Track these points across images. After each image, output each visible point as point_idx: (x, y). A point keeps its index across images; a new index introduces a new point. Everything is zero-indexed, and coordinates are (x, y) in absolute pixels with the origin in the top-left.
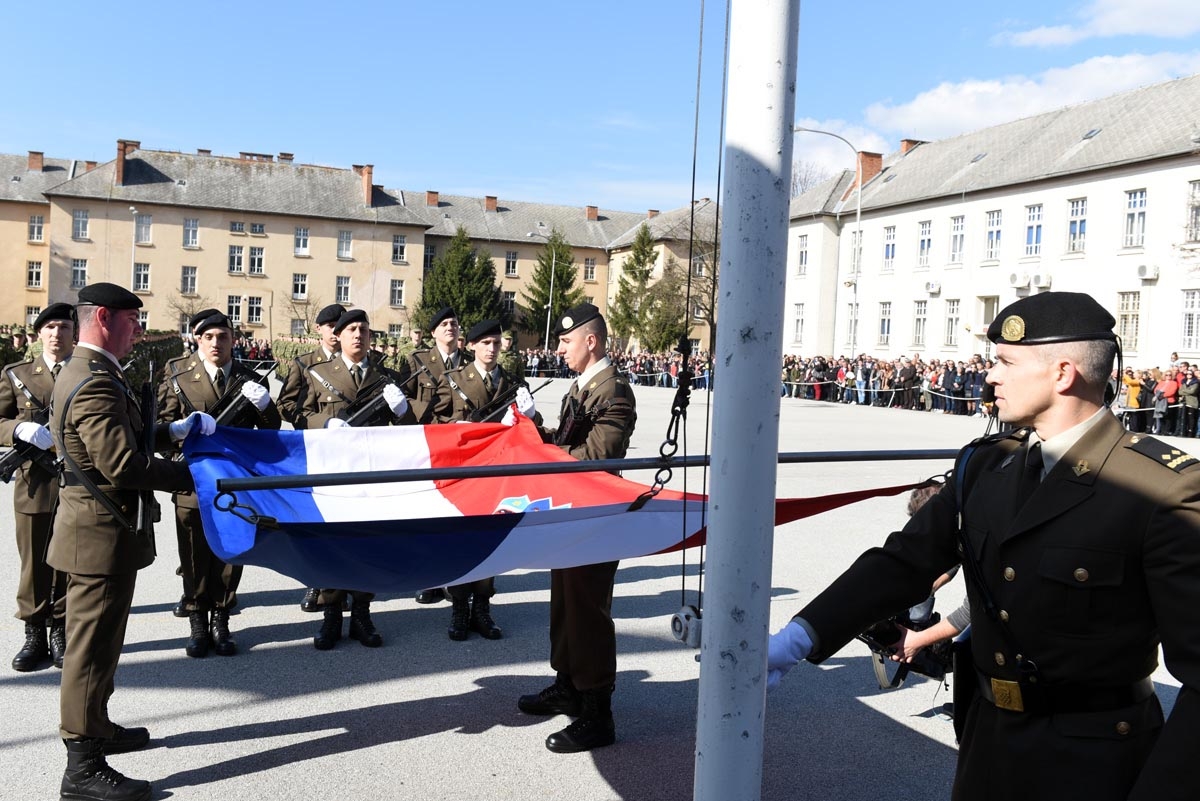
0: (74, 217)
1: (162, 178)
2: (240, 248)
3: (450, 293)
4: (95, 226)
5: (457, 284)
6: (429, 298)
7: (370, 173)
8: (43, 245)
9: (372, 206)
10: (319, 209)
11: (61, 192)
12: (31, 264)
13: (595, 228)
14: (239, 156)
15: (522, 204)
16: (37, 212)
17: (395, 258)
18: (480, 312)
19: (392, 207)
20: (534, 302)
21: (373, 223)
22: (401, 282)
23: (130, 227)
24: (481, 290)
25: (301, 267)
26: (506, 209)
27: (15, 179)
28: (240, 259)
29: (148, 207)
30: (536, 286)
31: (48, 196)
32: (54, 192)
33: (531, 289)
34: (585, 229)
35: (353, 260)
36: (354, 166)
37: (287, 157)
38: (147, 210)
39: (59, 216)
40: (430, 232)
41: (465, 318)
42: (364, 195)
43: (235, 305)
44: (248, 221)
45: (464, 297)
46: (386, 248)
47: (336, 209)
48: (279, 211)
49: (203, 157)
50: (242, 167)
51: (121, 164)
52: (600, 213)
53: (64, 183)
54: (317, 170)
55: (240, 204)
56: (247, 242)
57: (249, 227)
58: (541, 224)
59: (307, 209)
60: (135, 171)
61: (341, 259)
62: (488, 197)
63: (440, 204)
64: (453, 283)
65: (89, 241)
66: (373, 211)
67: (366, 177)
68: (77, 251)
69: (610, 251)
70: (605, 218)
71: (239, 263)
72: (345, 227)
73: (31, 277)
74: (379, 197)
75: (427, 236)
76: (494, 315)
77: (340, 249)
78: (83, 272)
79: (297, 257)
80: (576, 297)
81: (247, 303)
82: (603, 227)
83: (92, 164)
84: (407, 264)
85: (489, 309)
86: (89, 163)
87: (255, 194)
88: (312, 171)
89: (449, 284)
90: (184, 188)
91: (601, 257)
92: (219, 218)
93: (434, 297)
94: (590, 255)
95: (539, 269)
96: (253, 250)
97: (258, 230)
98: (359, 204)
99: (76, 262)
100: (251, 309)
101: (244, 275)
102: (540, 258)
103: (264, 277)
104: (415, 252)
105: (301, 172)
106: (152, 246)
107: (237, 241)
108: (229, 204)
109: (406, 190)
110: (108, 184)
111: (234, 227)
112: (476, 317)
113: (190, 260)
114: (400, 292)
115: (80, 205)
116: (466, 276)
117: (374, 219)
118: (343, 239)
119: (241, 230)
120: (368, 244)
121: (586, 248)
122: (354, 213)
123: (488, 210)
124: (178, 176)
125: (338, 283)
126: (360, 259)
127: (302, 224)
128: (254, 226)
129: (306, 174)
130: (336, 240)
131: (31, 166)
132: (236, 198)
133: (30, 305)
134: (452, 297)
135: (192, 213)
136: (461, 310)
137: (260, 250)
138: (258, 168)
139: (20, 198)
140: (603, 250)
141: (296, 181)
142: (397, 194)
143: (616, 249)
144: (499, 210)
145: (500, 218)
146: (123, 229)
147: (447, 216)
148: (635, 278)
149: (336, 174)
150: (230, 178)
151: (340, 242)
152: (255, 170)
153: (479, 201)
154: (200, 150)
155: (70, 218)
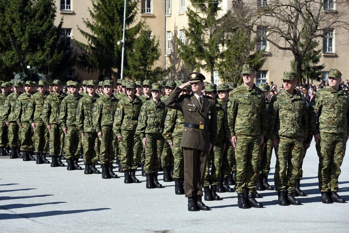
3: (11, 31)
5: (18, 22)
18: (44, 50)
20: (93, 38)
24: (44, 28)
30: (92, 21)
33: (89, 25)
41: (28, 57)
45: (27, 36)
64: (13, 21)
76: (59, 53)
80: (138, 31)
85: (53, 47)
89: (10, 22)
95: (96, 4)
112: (39, 56)
116: (27, 13)
136: (23, 49)
148: (204, 10)
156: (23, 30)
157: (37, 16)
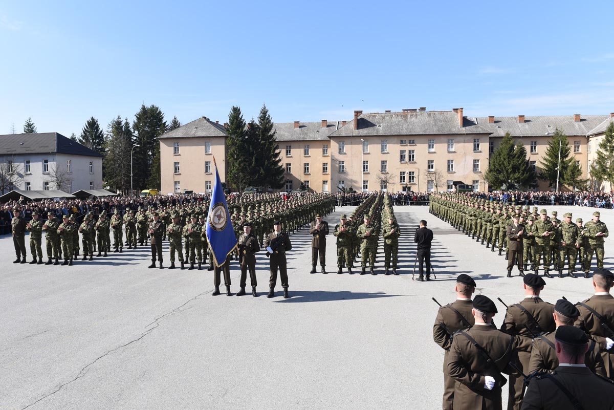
1: (373, 125)
2: (405, 151)
3: (504, 164)
4: (347, 148)
5: (507, 160)
6: (492, 167)
7: (462, 112)
8: (328, 156)
9: (463, 127)
10: (439, 130)
11: (334, 135)
12: (324, 164)
14: (402, 111)
15: (538, 117)
16: (326, 144)
17: (475, 149)
18: (520, 172)
19: (473, 126)
20: (547, 165)
21: (464, 134)
22: (478, 161)
23: (361, 146)
24: (519, 162)
25: (431, 157)
26: (530, 121)
27: (317, 131)
28: (405, 155)
29: (367, 137)
30: (548, 157)
31: (330, 137)
32: (332, 135)
33: (545, 159)
34: (574, 126)
35: (455, 152)
36: (454, 109)
37: (423, 109)
38: (367, 139)
39: (334, 145)
40: (491, 136)
41: (511, 176)
42: (459, 122)
43: (403, 175)
44: (408, 139)
45: (511, 166)
46: (471, 146)
47: (446, 130)
48: (421, 133)
49: (388, 113)
50: (404, 116)
51: (356, 121)
52: (582, 118)
53: (335, 131)
54: (437, 113)
55: (404, 132)
56: (408, 148)
57: (408, 142)
58: (549, 126)
59: (433, 131)
60: (362, 123)
61: (449, 152)
62: (520, 116)
63: (496, 122)
64: (505, 159)
65: (345, 154)
66: (464, 129)
67: (459, 114)
68: (341, 158)
69: (588, 136)
70: (585, 120)
71: (405, 157)
72: (451, 138)
73: (324, 169)
74: (466, 122)
75: (490, 138)
76: (527, 174)
77: (448, 147)
78: (343, 166)
79: (429, 153)
80: (571, 161)
81: (408, 175)
82: (584, 124)
83: (344, 122)
84: (481, 152)
85: (523, 171)
86: (343, 122)
87: (410, 127)
88: (435, 114)
89: (503, 160)
90: (381, 128)
91: (585, 140)
92: (396, 139)
93: (495, 167)
94: (577, 140)
95: (549, 149)
96: (410, 151)
97: (412, 143)
98: (457, 126)
99: (340, 162)
100: (410, 177)
101: (406, 163)
102: (549, 144)
103: (415, 163)
104: (485, 146)
105: (430, 115)
106: (369, 154)
107: (403, 148)
108: (399, 133)
109: (478, 117)
110: (351, 129)
111: (402, 142)
112: (517, 175)
113: (384, 158)
114: (478, 165)
115: (342, 139)
116: (511, 156)
117: (464, 132)
118: (450, 144)
119: (405, 143)
120: (461, 145)
121: (575, 136)
122: (454, 131)
123: (520, 122)
124: (378, 123)
125: (448, 163)
126: (458, 152)
127: (431, 138)
128: (410, 141)
129: (432, 116)
130: (447, 144)
131: (323, 126)
132: (402, 130)
133: (324, 180)
134: (504, 166)
135: (384, 138)
136: (509, 172)
137: (413, 151)
138: (411, 116)
139: (319, 139)
140: (585, 136)
141: (428, 119)
142: (474, 120)
143: (592, 135)
144: (526, 121)
145: (526, 126)
146: (358, 148)
147: (499, 127)
148: (607, 150)
149: (445, 114)
150: (399, 122)
151: (449, 145)
152: (409, 117)
153: (515, 118)
154: (386, 111)
155: (338, 145)
156: (509, 164)
157: (516, 156)
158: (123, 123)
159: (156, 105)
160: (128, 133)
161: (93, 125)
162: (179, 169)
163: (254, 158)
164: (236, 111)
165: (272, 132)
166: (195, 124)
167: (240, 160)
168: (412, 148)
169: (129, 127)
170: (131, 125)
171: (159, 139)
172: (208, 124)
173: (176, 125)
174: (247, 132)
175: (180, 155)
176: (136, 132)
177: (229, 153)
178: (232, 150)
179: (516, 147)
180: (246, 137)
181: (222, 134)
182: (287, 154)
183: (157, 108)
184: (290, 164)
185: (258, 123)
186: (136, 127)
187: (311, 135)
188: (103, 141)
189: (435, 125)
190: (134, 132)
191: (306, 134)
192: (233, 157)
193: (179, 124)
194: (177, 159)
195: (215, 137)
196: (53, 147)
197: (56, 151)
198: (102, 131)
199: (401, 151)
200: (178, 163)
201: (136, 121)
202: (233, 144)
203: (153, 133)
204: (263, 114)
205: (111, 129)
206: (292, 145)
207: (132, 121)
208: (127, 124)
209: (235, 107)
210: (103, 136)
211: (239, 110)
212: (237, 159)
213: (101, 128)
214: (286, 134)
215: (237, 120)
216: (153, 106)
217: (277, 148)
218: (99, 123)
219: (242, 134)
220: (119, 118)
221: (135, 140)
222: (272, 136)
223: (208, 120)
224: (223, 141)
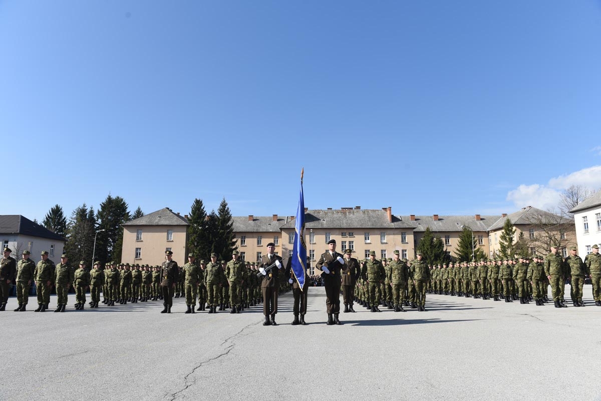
0: (289, 235)
1: (318, 219)
2: (345, 242)
3: (427, 253)
5: (430, 249)
7: (390, 210)
8: (279, 246)
9: (392, 222)
10: (373, 225)
11: (285, 227)
13: (480, 223)
14: (341, 209)
15: (448, 217)
16: (276, 235)
17: (402, 241)
18: (440, 260)
19: (400, 222)
20: (460, 255)
21: (393, 228)
22: (406, 250)
23: (308, 237)
24: (440, 251)
25: (367, 247)
26: (442, 219)
27: (269, 224)
28: (345, 246)
29: (313, 230)
30: (459, 248)
31: (281, 229)
32: (283, 227)
33: (457, 250)
34: (476, 224)
35: (387, 243)
36: (383, 209)
37: (358, 208)
39: (285, 236)
40: (415, 230)
41: (434, 263)
42: (389, 218)
44: (347, 232)
45: (433, 254)
46: (399, 237)
47: (379, 225)
48: (358, 227)
49: (330, 211)
50: (343, 213)
52: (481, 217)
53: (284, 224)
54: (370, 211)
55: (345, 226)
56: (348, 239)
57: (348, 234)
58: (458, 224)
59: (368, 225)
60: (307, 218)
61: (382, 243)
62: (434, 215)
63: (416, 220)
64: (428, 249)
66: (393, 224)
67: (388, 212)
68: (291, 247)
69: (488, 232)
70: (483, 219)
72: (383, 231)
74: (394, 219)
75: (414, 232)
77: (381, 239)
79: (366, 244)
80: (479, 251)
82: (484, 222)
83: (293, 217)
84: (407, 243)
85: (444, 258)
86: (291, 217)
87: (349, 222)
88: (368, 212)
89: (426, 249)
90: (325, 222)
91: (486, 235)
92: (338, 232)
94: (480, 234)
96: (350, 242)
97: (351, 235)
98: (388, 222)
99: (290, 251)
102: (460, 237)
104: (410, 238)
105: (364, 212)
106: (315, 244)
107: (344, 239)
108: (340, 226)
109: (402, 215)
111: (343, 235)
114: (406, 254)
115: (292, 231)
116: (433, 246)
117: (393, 227)
118: (382, 235)
119: (345, 235)
120: (391, 237)
121: (478, 232)
122: (385, 225)
123: (435, 220)
124: (322, 218)
125: (382, 252)
126: (389, 243)
127: (367, 231)
128: (350, 233)
129: (366, 213)
131: (274, 220)
132: (343, 224)
135: (328, 231)
137: (353, 242)
138: (349, 212)
139: (271, 231)
140: (486, 232)
141: (363, 216)
142: (399, 217)
143: (491, 231)
144: (440, 220)
145: (440, 223)
147: (419, 224)
148: (506, 241)
149: (377, 212)
150: (340, 217)
151: (381, 237)
152: (348, 214)
153: (431, 217)
154: (328, 209)
155: (288, 236)
156: (432, 252)
157: (437, 246)
158: (88, 211)
159: (121, 196)
160: (92, 220)
161: (57, 212)
162: (140, 255)
163: (213, 246)
164: (199, 203)
165: (230, 223)
166: (159, 214)
167: (200, 247)
168: (351, 239)
169: (93, 215)
170: (96, 213)
171: (123, 226)
172: (171, 214)
173: (139, 214)
174: (207, 222)
175: (142, 241)
176: (100, 221)
177: (190, 240)
178: (193, 238)
179: (435, 239)
180: (207, 227)
181: (184, 223)
182: (242, 244)
183: (122, 200)
184: (244, 253)
185: (218, 214)
186: (100, 214)
187: (263, 227)
188: (65, 227)
189: (370, 221)
190: (97, 220)
191: (259, 226)
192: (194, 244)
193: (143, 214)
194: (139, 245)
195: (177, 225)
196: (17, 229)
197: (18, 232)
198: (65, 218)
199: (343, 242)
200: (140, 249)
201: (100, 210)
202: (195, 232)
203: (116, 222)
204: (223, 206)
205: (75, 216)
206: (247, 235)
207: (97, 209)
208: (92, 212)
209: (198, 199)
210: (65, 222)
211: (201, 202)
212: (197, 246)
213: (64, 215)
214: (242, 226)
215: (199, 211)
216: (118, 197)
217: (234, 237)
218: (63, 210)
219: (203, 224)
220: (84, 206)
221: (98, 227)
222: (229, 227)
223: (171, 211)
224: (185, 229)
